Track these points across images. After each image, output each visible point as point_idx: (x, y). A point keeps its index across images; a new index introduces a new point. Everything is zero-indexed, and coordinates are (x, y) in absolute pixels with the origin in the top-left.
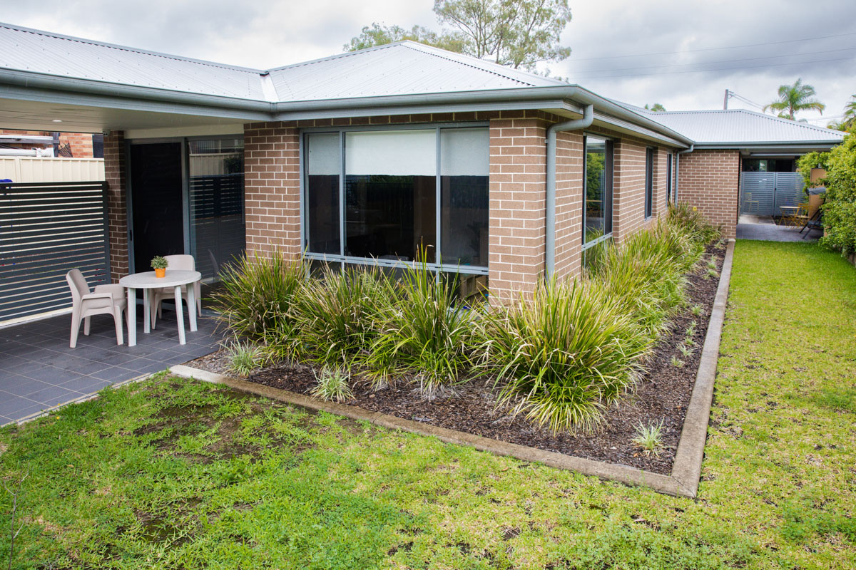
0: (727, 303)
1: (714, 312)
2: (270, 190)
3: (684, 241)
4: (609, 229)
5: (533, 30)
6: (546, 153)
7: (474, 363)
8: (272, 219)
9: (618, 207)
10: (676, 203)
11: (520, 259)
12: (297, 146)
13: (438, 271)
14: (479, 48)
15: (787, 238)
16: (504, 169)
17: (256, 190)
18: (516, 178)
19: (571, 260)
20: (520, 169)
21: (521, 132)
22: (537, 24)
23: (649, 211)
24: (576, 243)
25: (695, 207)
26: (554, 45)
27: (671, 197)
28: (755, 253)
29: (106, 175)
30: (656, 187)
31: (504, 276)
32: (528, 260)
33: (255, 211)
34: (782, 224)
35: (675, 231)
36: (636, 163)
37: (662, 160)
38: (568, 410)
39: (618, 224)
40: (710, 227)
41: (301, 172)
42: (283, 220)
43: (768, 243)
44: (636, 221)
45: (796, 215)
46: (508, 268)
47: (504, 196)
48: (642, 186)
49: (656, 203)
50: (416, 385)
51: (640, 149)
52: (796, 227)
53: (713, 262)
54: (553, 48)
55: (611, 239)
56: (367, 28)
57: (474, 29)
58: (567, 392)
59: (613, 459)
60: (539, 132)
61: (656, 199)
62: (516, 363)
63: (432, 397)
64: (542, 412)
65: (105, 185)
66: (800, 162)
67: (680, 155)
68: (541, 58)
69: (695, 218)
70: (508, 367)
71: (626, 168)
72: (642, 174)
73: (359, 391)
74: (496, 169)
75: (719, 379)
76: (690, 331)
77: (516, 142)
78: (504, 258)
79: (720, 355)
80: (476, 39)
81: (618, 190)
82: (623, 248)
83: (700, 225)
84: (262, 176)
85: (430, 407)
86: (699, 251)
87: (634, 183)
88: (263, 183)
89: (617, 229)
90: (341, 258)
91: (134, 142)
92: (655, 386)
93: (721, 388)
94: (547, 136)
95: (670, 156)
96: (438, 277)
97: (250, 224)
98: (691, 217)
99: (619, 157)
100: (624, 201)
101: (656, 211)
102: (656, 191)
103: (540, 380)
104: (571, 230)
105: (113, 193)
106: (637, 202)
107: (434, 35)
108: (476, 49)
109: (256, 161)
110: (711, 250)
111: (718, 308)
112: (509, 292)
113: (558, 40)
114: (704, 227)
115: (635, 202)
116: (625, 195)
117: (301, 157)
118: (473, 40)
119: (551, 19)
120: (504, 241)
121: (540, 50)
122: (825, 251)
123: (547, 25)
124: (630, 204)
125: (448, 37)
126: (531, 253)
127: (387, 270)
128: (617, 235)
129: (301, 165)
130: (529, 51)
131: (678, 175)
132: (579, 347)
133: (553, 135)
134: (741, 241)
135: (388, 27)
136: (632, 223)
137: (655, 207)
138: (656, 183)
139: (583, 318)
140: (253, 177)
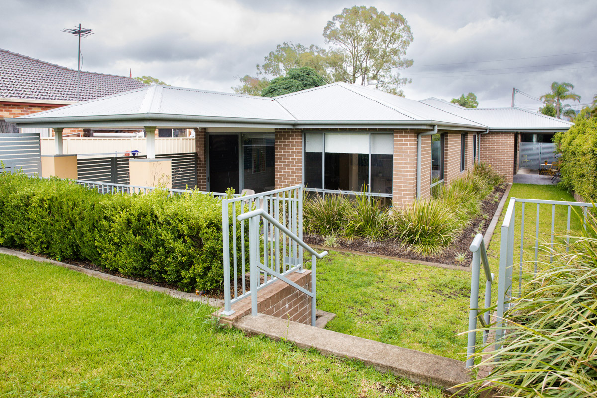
0: (501, 214)
1: (494, 218)
2: (288, 159)
3: (481, 183)
4: (442, 177)
5: (389, 47)
6: (417, 145)
7: (390, 232)
8: (289, 172)
9: (446, 166)
10: (478, 162)
11: (406, 190)
12: (302, 139)
13: (369, 196)
14: (354, 59)
15: (542, 183)
16: (400, 152)
17: (281, 158)
18: (405, 156)
19: (426, 191)
20: (407, 152)
21: (407, 137)
22: (391, 43)
23: (463, 167)
24: (428, 184)
25: (490, 164)
26: (402, 57)
27: (476, 159)
28: (522, 191)
29: (196, 149)
30: (467, 155)
31: (399, 197)
32: (410, 191)
33: (280, 168)
34: (543, 174)
35: (476, 178)
36: (455, 143)
37: (470, 139)
38: (429, 248)
39: (446, 175)
40: (498, 176)
41: (303, 151)
42: (295, 173)
43: (531, 185)
44: (456, 173)
45: (550, 169)
46: (401, 194)
47: (399, 163)
48: (459, 155)
49: (466, 163)
50: (366, 242)
51: (458, 136)
52: (550, 176)
53: (497, 195)
54: (402, 59)
55: (443, 182)
56: (280, 45)
57: (350, 46)
58: (429, 241)
59: (447, 264)
60: (415, 137)
61: (466, 161)
62: (407, 231)
63: (373, 246)
64: (419, 249)
65: (196, 154)
66: (555, 136)
67: (481, 135)
68: (394, 66)
69: (489, 171)
70: (404, 232)
71: (451, 147)
72: (459, 148)
73: (341, 244)
74: (396, 152)
75: (492, 242)
76: (481, 225)
77: (405, 141)
78: (400, 190)
79: (493, 234)
80: (352, 53)
81: (447, 158)
82: (449, 187)
83: (492, 175)
84: (284, 152)
85: (373, 249)
86: (490, 189)
87: (455, 154)
88: (285, 155)
89: (446, 177)
90: (324, 190)
91: (211, 134)
92: (464, 244)
93: (491, 245)
94: (418, 138)
95: (475, 136)
96: (369, 198)
97: (277, 174)
98: (487, 170)
99: (447, 142)
100: (449, 163)
101: (466, 167)
102: (467, 157)
103: (418, 236)
104: (426, 178)
105: (200, 158)
106: (456, 163)
107: (325, 51)
108: (352, 61)
109: (281, 145)
110: (497, 189)
111: (496, 216)
112: (402, 204)
113: (405, 53)
114: (495, 176)
115: (455, 164)
116: (450, 160)
117: (303, 144)
118: (350, 54)
119: (400, 41)
120: (400, 182)
121: (393, 60)
122: (560, 190)
123: (398, 45)
124: (452, 165)
125: (332, 52)
126: (411, 187)
127: (346, 195)
128: (446, 180)
129: (303, 147)
130: (386, 62)
131: (480, 146)
132: (433, 225)
133: (420, 138)
134: (515, 184)
135: (293, 44)
136: (454, 174)
137: (466, 165)
138: (467, 152)
139: (434, 214)
140: (279, 153)
